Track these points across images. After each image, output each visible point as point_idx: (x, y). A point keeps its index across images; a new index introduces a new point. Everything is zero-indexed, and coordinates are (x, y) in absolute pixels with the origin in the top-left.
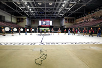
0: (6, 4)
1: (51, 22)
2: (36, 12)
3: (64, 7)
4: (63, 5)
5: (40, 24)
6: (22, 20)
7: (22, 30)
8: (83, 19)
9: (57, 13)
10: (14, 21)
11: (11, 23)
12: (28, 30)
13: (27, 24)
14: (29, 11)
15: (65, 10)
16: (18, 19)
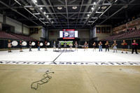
0: (16, 11)
1: (76, 32)
2: (55, 19)
3: (95, 11)
4: (92, 9)
5: (61, 36)
6: (36, 31)
7: (33, 44)
8: (125, 28)
9: (84, 20)
10: (26, 32)
11: (22, 35)
12: (41, 44)
13: (42, 36)
14: (46, 18)
15: (96, 15)
16: (30, 29)
